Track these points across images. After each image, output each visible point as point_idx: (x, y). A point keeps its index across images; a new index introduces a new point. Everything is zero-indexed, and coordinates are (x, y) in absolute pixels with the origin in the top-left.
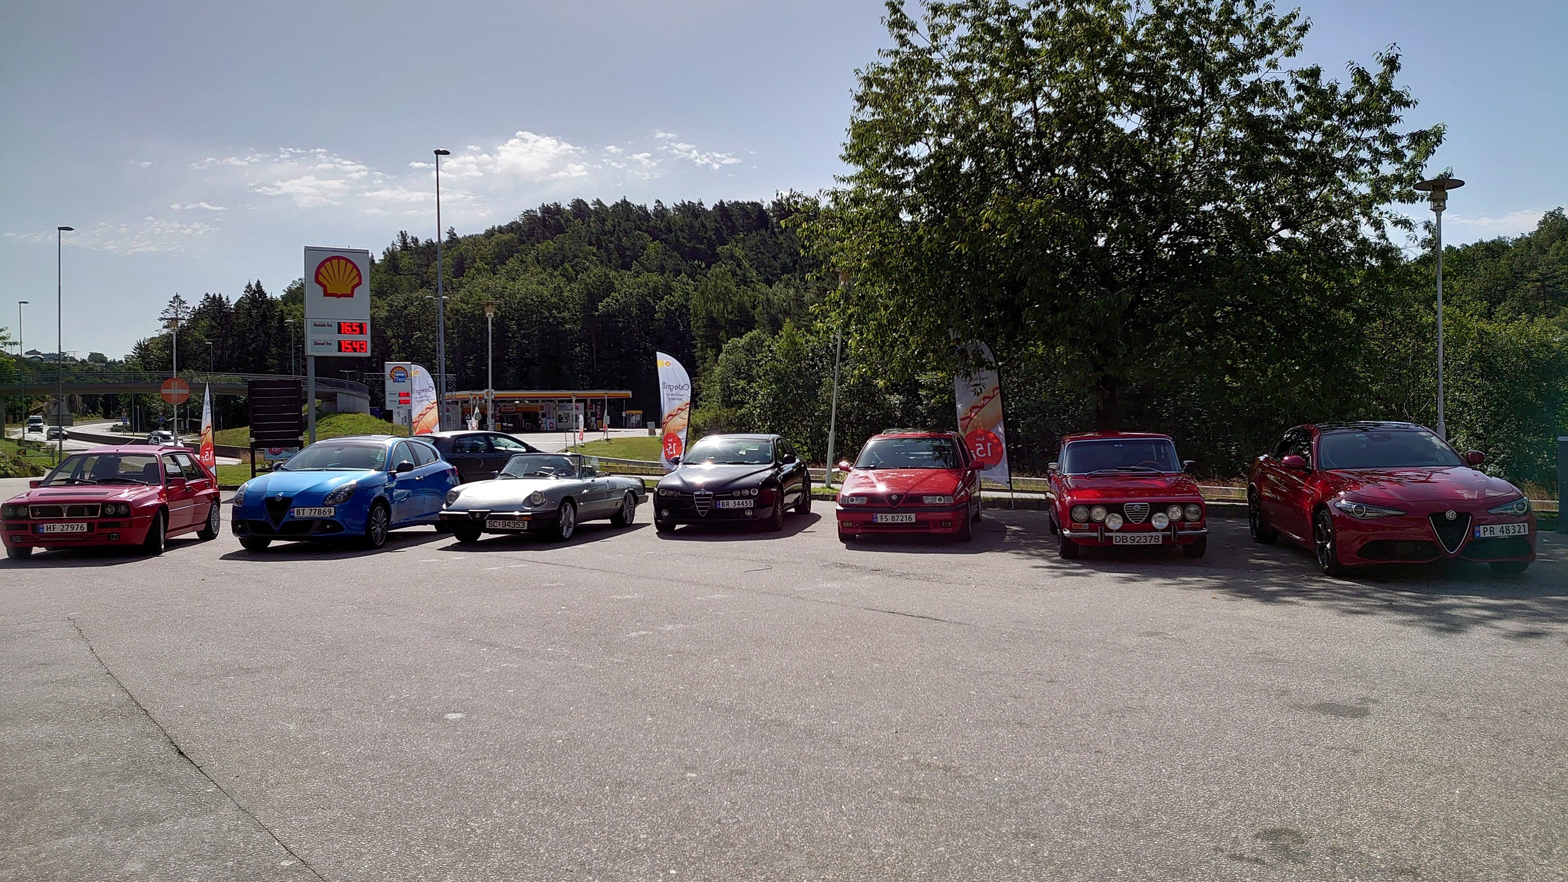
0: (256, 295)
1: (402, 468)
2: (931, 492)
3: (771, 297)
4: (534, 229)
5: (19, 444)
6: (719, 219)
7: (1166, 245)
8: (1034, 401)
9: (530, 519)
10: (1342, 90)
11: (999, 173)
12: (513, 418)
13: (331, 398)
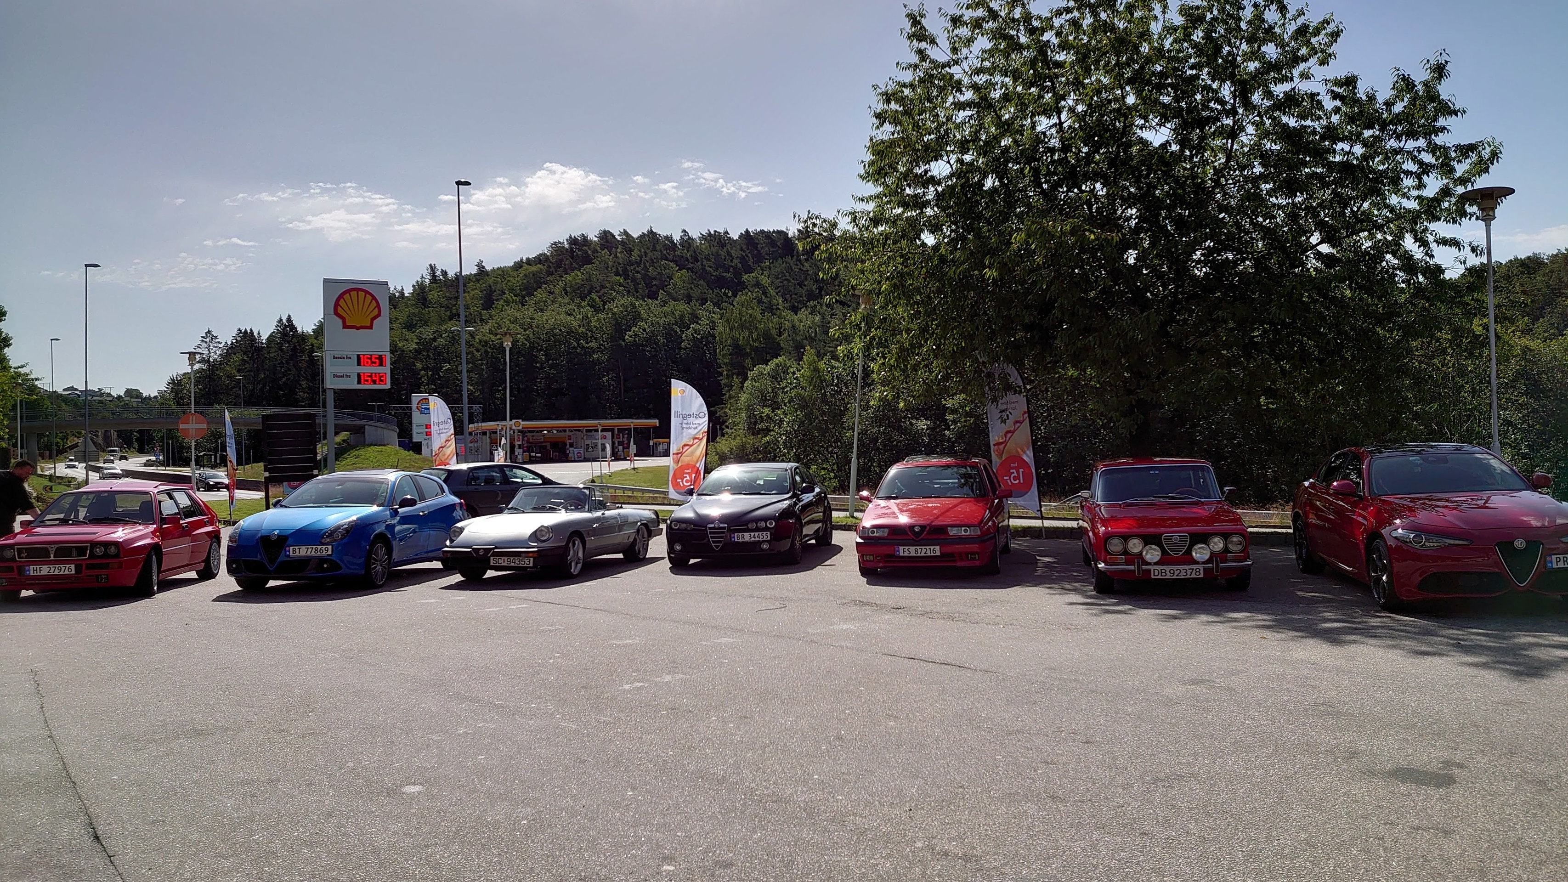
0: (287, 329)
1: (405, 503)
2: (958, 522)
3: (797, 323)
4: (562, 260)
5: (50, 480)
6: (744, 247)
7: (1199, 262)
8: (1064, 425)
9: (535, 555)
10: (1381, 98)
11: (1024, 190)
12: (542, 448)
13: (358, 431)
